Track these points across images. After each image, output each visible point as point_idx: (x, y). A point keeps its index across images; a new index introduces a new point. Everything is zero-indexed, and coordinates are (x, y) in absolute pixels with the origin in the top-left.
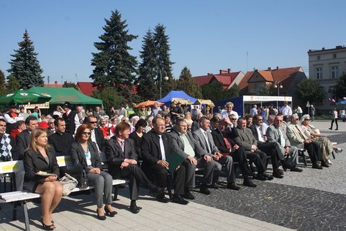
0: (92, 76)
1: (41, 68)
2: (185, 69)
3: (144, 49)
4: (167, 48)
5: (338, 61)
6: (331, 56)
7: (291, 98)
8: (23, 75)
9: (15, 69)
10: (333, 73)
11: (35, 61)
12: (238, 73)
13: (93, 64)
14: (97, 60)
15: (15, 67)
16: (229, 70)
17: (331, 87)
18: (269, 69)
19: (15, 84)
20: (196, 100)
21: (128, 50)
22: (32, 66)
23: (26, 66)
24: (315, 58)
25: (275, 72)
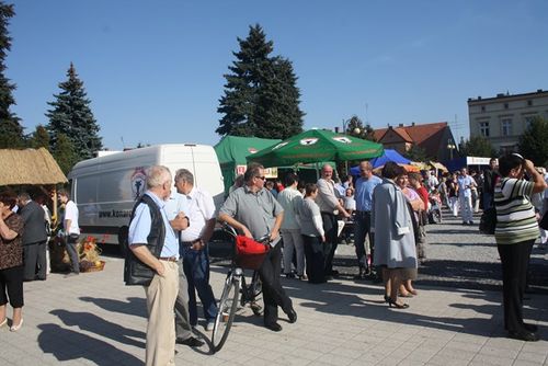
0: (219, 131)
1: (97, 123)
5: (510, 112)
11: (87, 112)
15: (57, 121)
18: (401, 125)
24: (478, 109)
25: (411, 129)
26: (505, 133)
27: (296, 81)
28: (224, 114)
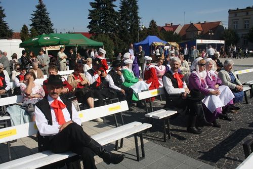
0: (89, 27)
1: (52, 23)
2: (153, 21)
3: (121, 8)
4: (137, 8)
5: (249, 17)
6: (244, 14)
7: (224, 41)
8: (40, 28)
9: (34, 24)
10: (245, 25)
11: (47, 18)
12: (178, 26)
13: (89, 18)
14: (92, 15)
15: (35, 23)
16: (172, 23)
17: (243, 34)
18: (199, 23)
19: (35, 34)
20: (166, 43)
21: (114, 8)
22: (46, 21)
23: (42, 22)
24: (233, 15)
25: (204, 25)
26: (245, 27)
27: (137, 2)
28: (91, 20)
